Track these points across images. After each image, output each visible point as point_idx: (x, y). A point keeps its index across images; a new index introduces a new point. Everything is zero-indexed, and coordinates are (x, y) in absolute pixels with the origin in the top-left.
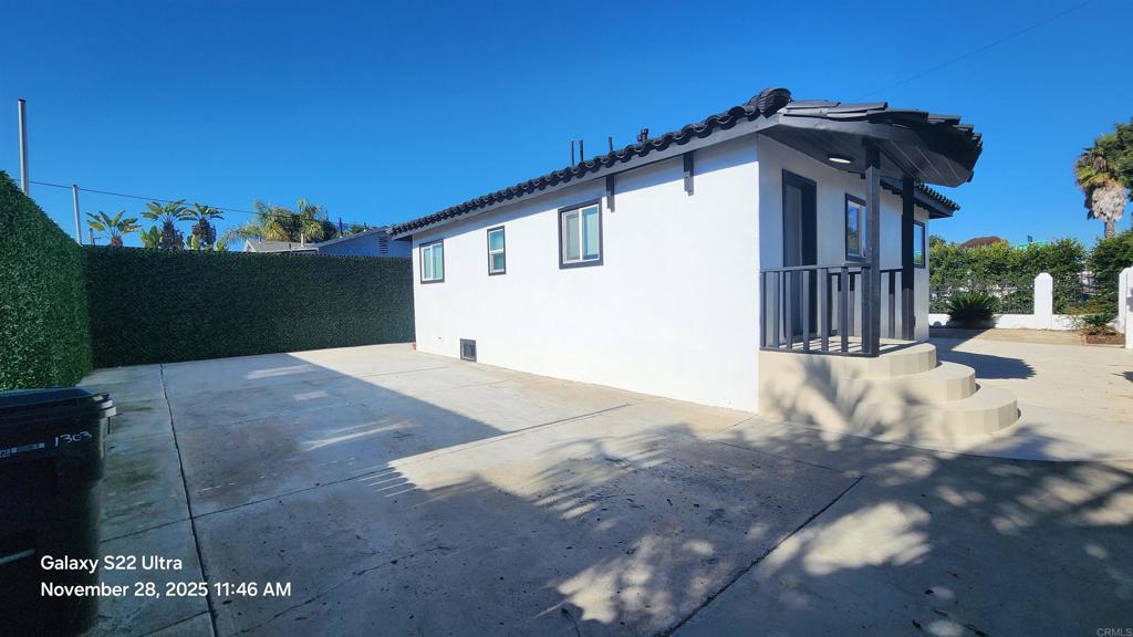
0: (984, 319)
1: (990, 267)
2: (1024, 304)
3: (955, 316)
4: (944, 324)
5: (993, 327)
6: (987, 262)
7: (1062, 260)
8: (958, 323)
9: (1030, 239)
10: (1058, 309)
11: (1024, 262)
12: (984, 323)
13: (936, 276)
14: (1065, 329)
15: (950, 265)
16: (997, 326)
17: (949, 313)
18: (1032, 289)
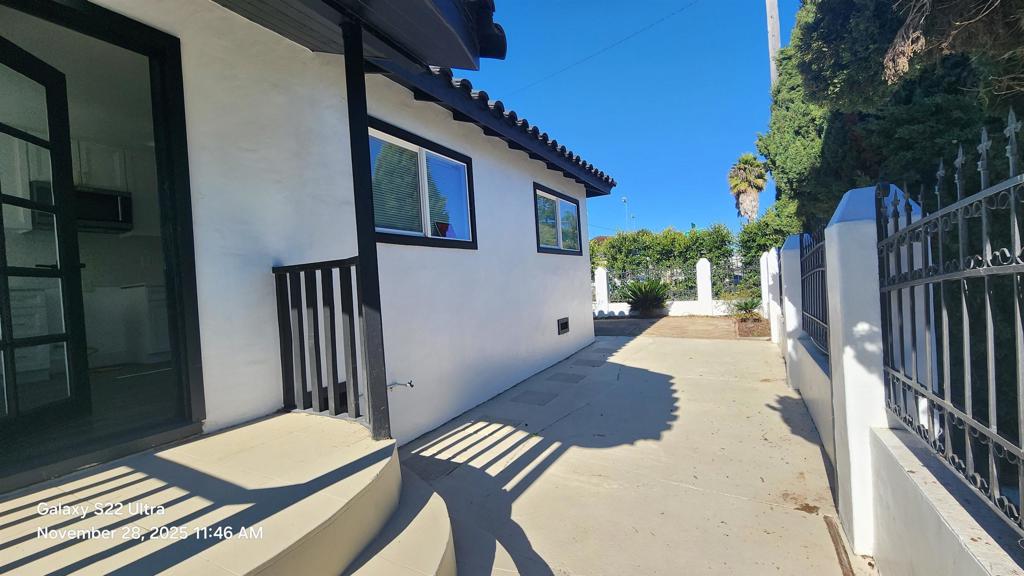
0: (659, 307)
1: (661, 254)
2: (689, 291)
3: (634, 306)
4: (627, 313)
5: (666, 315)
6: (658, 249)
7: (716, 247)
8: (636, 313)
9: (693, 225)
10: (716, 295)
11: (688, 248)
12: (658, 311)
13: (619, 264)
14: (722, 314)
15: (630, 252)
16: (670, 314)
17: (629, 303)
18: (695, 274)
